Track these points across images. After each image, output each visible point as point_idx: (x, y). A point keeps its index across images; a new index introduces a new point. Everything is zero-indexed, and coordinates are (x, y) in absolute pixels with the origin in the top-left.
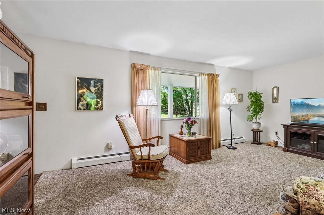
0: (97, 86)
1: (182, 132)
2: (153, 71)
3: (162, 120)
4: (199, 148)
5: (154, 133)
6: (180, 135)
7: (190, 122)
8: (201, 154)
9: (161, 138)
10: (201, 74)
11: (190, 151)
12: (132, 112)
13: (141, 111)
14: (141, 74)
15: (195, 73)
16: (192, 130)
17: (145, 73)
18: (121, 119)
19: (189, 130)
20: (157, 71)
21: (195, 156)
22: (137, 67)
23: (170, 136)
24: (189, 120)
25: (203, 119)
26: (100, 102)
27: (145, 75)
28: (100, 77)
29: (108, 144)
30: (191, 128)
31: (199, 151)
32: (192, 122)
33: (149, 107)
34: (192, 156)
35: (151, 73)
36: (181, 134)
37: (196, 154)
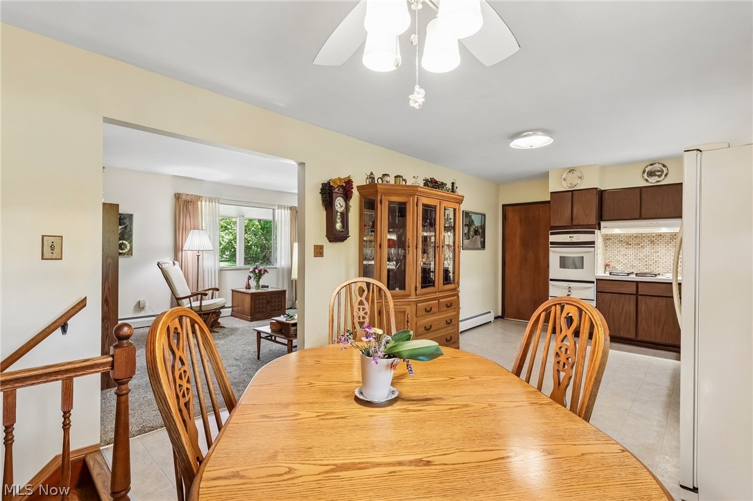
0: (124, 224)
1: (249, 284)
2: (208, 203)
3: (221, 270)
4: (268, 302)
5: (207, 284)
6: (246, 288)
7: (257, 271)
8: (272, 311)
9: (217, 290)
10: (280, 207)
11: (257, 306)
12: (176, 258)
13: (189, 256)
14: (190, 208)
15: (273, 205)
16: (262, 282)
17: (195, 206)
18: (164, 266)
19: (258, 282)
20: (214, 203)
21: (263, 312)
22: (184, 198)
23: (233, 291)
24: (256, 268)
25: (283, 269)
26: (128, 245)
27: (195, 209)
28: (131, 213)
29: (139, 302)
30: (259, 278)
31: (269, 306)
32: (260, 271)
33: (200, 253)
34: (260, 312)
35: (204, 206)
36: (248, 287)
37: (264, 310)
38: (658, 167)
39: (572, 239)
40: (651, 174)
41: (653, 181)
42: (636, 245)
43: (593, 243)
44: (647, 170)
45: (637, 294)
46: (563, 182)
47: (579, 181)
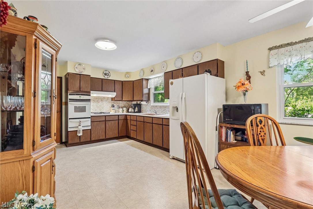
38: (107, 72)
39: (80, 98)
40: (105, 74)
41: (106, 77)
42: (97, 101)
43: (90, 100)
44: (104, 72)
45: (105, 121)
46: (76, 69)
47: (83, 70)
